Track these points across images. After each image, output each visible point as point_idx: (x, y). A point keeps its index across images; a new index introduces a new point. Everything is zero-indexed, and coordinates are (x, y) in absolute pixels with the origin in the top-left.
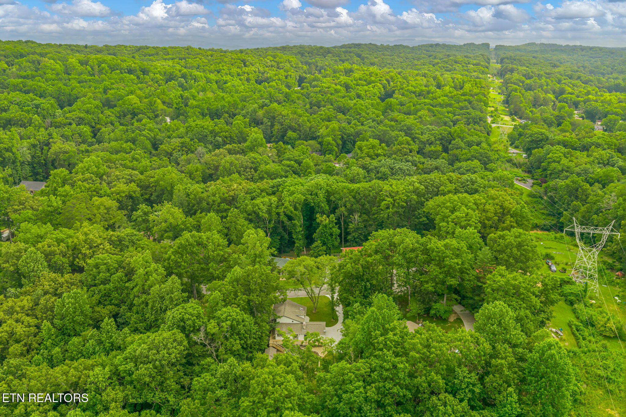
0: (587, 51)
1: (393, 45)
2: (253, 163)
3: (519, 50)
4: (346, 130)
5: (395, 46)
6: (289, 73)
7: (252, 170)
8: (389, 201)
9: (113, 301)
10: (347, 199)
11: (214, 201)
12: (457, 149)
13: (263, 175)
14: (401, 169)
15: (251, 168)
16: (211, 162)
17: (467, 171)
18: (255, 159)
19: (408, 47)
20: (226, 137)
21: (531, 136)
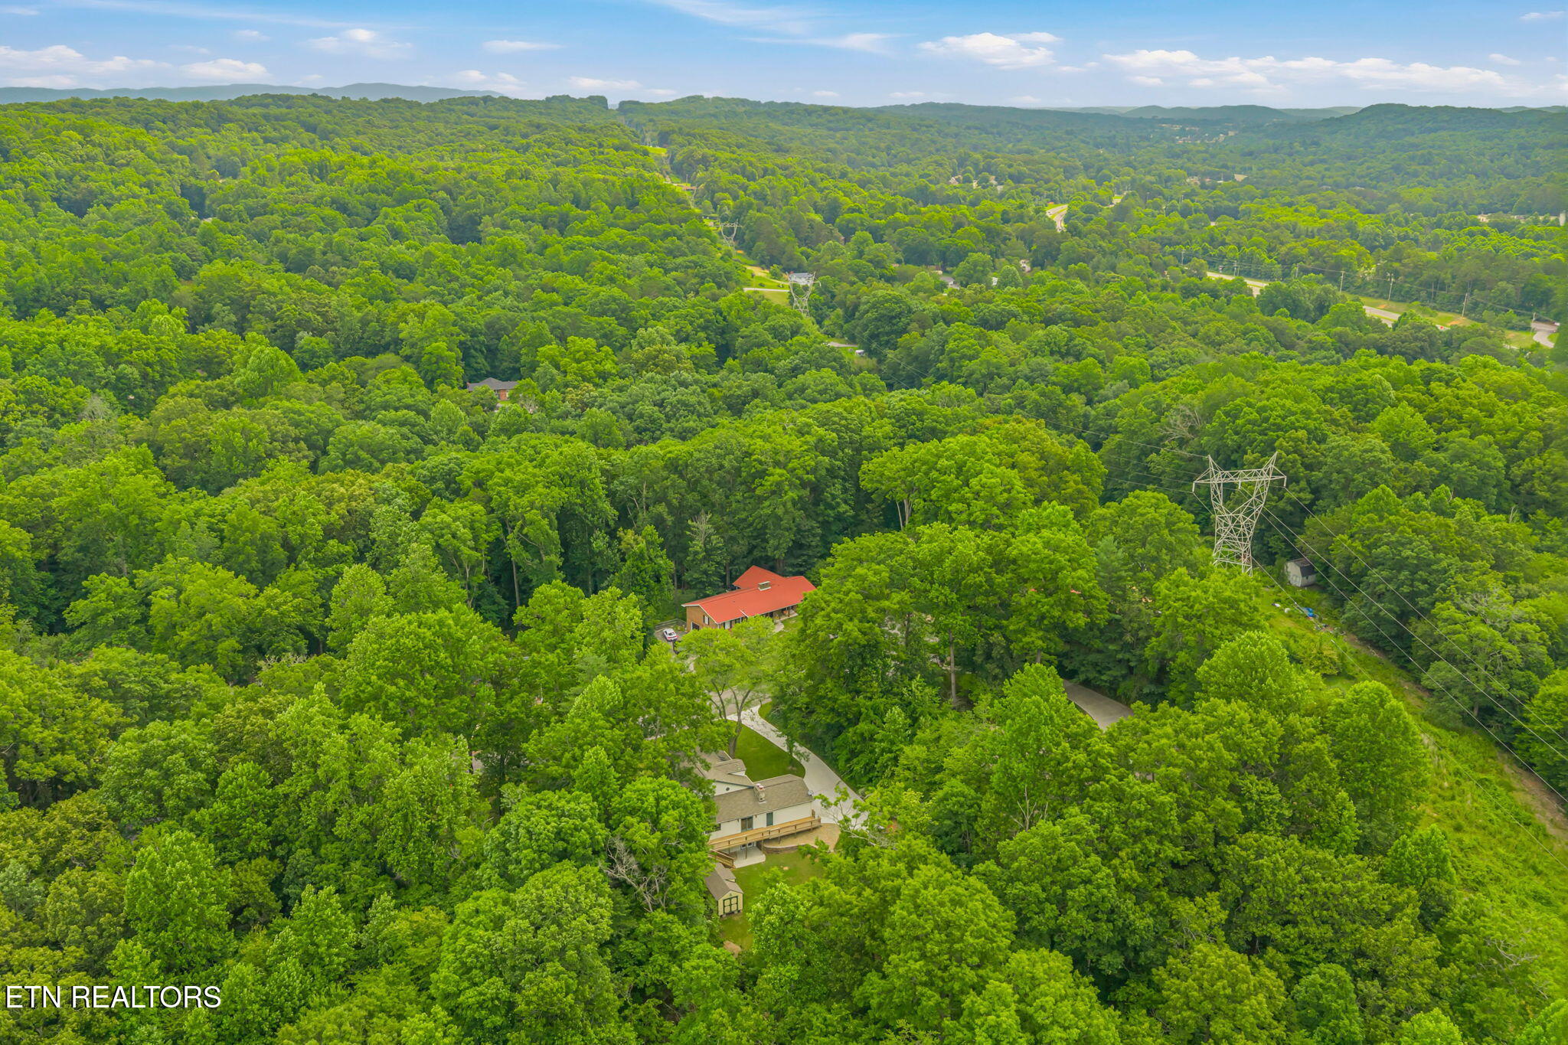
0: (820, 116)
1: (377, 99)
2: (297, 425)
3: (674, 112)
4: (466, 320)
5: (385, 101)
6: (151, 177)
7: (302, 444)
8: (781, 476)
9: (253, 844)
10: (668, 483)
11: (302, 537)
12: (759, 346)
13: (355, 454)
14: (685, 404)
15: (296, 440)
16: (175, 436)
17: (821, 393)
18: (300, 414)
19: (419, 105)
20: (148, 364)
21: (874, 306)
